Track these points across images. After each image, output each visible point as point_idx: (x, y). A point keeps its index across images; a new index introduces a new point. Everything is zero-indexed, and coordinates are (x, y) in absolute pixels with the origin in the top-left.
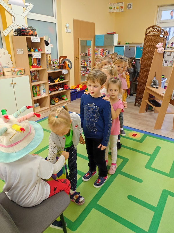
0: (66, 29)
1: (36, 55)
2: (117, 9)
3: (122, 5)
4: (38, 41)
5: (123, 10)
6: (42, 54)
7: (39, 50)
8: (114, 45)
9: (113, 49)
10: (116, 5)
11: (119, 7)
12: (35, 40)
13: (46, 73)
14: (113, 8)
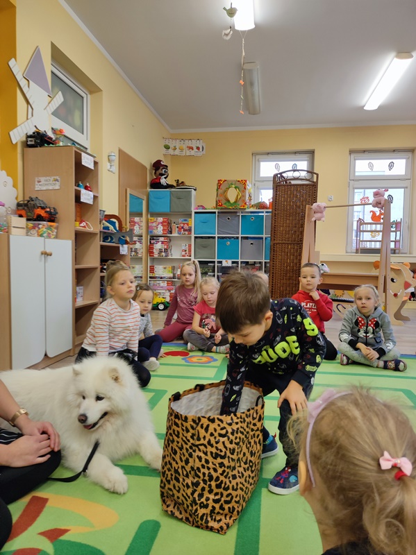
0: (109, 164)
1: (86, 197)
2: (182, 150)
3: (189, 144)
4: (91, 166)
5: (193, 153)
6: (94, 196)
7: (86, 188)
8: (193, 211)
9: (191, 218)
10: (178, 144)
11: (184, 147)
12: (87, 161)
13: (97, 243)
14: (172, 146)
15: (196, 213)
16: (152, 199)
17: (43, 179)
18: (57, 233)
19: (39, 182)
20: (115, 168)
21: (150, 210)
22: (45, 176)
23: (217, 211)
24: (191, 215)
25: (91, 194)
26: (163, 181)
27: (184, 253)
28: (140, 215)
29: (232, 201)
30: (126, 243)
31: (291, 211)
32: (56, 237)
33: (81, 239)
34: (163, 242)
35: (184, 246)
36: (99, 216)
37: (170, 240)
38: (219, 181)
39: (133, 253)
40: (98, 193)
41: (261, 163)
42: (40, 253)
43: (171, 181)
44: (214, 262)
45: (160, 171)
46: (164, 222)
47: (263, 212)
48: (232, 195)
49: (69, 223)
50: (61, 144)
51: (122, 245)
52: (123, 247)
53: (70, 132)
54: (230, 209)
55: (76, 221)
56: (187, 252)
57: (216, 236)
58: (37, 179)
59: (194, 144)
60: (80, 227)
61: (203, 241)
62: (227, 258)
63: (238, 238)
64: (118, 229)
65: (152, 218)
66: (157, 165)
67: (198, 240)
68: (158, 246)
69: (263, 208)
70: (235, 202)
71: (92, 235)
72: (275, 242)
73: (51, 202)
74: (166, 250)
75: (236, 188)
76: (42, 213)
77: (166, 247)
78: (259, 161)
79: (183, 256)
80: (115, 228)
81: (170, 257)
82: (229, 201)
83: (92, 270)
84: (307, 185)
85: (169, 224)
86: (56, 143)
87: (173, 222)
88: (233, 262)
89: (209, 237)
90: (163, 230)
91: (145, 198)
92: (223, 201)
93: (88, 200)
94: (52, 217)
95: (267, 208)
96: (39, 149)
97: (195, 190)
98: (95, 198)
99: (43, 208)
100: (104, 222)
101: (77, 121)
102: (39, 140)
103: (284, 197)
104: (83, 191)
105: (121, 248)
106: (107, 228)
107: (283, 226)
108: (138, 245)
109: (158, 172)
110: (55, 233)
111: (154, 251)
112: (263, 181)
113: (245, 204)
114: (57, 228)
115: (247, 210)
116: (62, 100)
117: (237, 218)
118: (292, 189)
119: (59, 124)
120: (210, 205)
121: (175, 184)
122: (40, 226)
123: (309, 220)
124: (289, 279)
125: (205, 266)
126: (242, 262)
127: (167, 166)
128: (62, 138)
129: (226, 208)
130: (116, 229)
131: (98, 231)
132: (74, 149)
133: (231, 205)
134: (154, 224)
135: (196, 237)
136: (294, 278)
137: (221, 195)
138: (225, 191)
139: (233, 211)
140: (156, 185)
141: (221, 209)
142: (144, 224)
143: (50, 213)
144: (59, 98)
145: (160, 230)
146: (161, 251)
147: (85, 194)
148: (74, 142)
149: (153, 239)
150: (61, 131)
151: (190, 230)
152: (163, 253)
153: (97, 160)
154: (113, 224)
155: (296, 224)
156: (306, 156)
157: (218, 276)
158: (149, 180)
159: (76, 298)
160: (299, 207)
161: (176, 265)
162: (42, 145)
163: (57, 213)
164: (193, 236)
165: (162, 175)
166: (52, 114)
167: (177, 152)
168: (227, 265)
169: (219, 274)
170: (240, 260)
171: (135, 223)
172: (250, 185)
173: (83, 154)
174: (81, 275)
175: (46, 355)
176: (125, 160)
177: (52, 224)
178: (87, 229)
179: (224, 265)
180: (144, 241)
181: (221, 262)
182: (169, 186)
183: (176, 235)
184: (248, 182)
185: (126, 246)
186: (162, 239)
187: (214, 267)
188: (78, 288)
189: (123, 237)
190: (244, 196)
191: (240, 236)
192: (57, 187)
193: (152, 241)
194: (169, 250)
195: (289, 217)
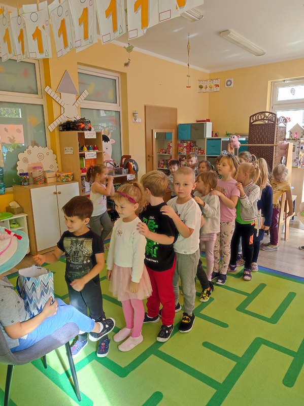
0: (134, 119)
2: (211, 87)
3: (216, 82)
4: (94, 137)
7: (94, 148)
10: (208, 84)
12: (90, 135)
14: (204, 86)
15: (208, 139)
16: (180, 130)
21: (179, 138)
25: (94, 153)
46: (187, 146)
58: (65, 148)
61: (213, 159)
78: (277, 87)
85: (192, 147)
90: (187, 151)
91: (173, 131)
93: (92, 156)
98: (99, 154)
105: (128, 176)
114: (73, 175)
122: (61, 176)
134: (182, 148)
147: (89, 154)
164: (206, 156)
167: (208, 90)
173: (86, 132)
177: (69, 173)
192: (72, 153)
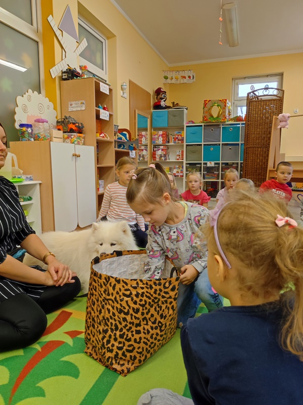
0: (122, 92)
1: (104, 115)
2: (177, 79)
3: (183, 74)
4: (107, 92)
5: (185, 81)
6: (110, 114)
7: (104, 109)
8: (185, 125)
9: (183, 131)
10: (174, 75)
11: (179, 77)
12: (104, 89)
13: (113, 150)
14: (169, 77)
15: (187, 126)
16: (154, 117)
17: (73, 103)
18: (84, 141)
19: (71, 105)
20: (127, 95)
21: (153, 126)
22: (75, 100)
23: (203, 124)
24: (183, 128)
25: (108, 113)
26: (163, 103)
27: (178, 157)
28: (146, 130)
29: (215, 116)
30: (134, 149)
31: (261, 122)
32: (84, 144)
33: (101, 146)
34: (162, 150)
35: (178, 152)
36: (114, 129)
37: (168, 148)
38: (205, 101)
39: (141, 158)
40: (112, 112)
41: (240, 86)
42: (72, 156)
43: (168, 103)
44: (201, 164)
45: (160, 96)
46: (163, 134)
47: (239, 124)
48: (215, 111)
49: (93, 135)
50: (86, 76)
51: (131, 150)
52: (132, 152)
53: (92, 68)
54: (213, 122)
55: (97, 133)
56: (181, 156)
57: (203, 143)
58: (69, 103)
59: (186, 74)
60: (100, 137)
61: (193, 148)
62: (211, 160)
63: (219, 144)
64: (128, 139)
65: (155, 132)
66: (158, 92)
67: (188, 147)
68: (159, 152)
69: (240, 121)
70: (218, 117)
71: (109, 143)
72: (248, 146)
73: (79, 119)
74: (165, 155)
75: (218, 106)
76: (74, 127)
77: (165, 153)
78: (238, 84)
79: (177, 159)
80: (126, 138)
81: (168, 161)
82: (212, 116)
83: (109, 168)
84: (274, 100)
85: (167, 136)
86: (82, 76)
87: (170, 134)
88: (215, 164)
89: (198, 145)
90: (163, 140)
91: (149, 116)
92: (208, 117)
93: (106, 117)
94: (80, 131)
95: (242, 120)
96: (70, 81)
97: (187, 109)
98: (111, 116)
99: (74, 124)
100: (118, 134)
101: (98, 61)
102: (71, 74)
103: (256, 111)
104: (102, 111)
105: (130, 153)
106: (121, 138)
107: (254, 134)
108: (144, 152)
109: (159, 97)
110: (83, 142)
111: (156, 156)
112: (241, 100)
113: (225, 118)
114: (84, 138)
115: (227, 123)
116: (87, 44)
117: (218, 129)
118: (262, 104)
119: (85, 63)
120: (199, 120)
121: (172, 106)
122: (72, 136)
123: (276, 128)
124: (259, 175)
125: (194, 166)
126: (222, 163)
127: (165, 92)
128: (86, 72)
129: (210, 122)
130: (127, 140)
131: (113, 140)
132: (94, 80)
133: (214, 119)
134: (156, 136)
135: (187, 145)
136: (262, 174)
137: (207, 112)
138: (210, 109)
139: (215, 124)
140: (157, 106)
141: (206, 123)
142: (148, 137)
143: (79, 127)
144: (84, 43)
145: (160, 141)
146: (161, 156)
147: (103, 113)
148: (94, 75)
149: (156, 148)
150: (85, 67)
151: (182, 140)
152: (163, 158)
153: (111, 87)
154: (125, 135)
155: (264, 132)
156: (277, 78)
157: (204, 174)
158: (152, 104)
159: (98, 189)
160: (268, 118)
161: (172, 166)
162: (72, 78)
163: (84, 127)
164: (185, 144)
165: (162, 99)
166: (80, 55)
167: (174, 81)
168: (211, 166)
169: (205, 172)
170: (221, 162)
171: (142, 136)
172: (230, 104)
173: (101, 83)
174: (102, 172)
175: (78, 226)
176: (134, 88)
177: (80, 135)
178: (105, 139)
179: (208, 166)
180: (148, 149)
181: (206, 164)
182: (167, 107)
183: (173, 144)
184: (228, 101)
185: (134, 152)
186: (162, 147)
187: (201, 166)
188: (100, 181)
189: (132, 145)
190: (224, 112)
191: (221, 143)
192: (83, 108)
193: (155, 149)
194: (167, 156)
195: (260, 126)
